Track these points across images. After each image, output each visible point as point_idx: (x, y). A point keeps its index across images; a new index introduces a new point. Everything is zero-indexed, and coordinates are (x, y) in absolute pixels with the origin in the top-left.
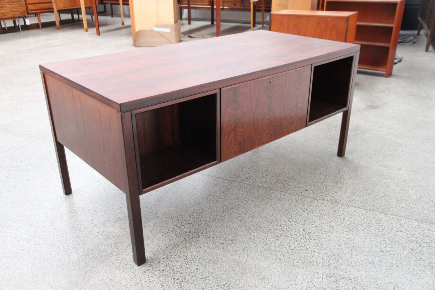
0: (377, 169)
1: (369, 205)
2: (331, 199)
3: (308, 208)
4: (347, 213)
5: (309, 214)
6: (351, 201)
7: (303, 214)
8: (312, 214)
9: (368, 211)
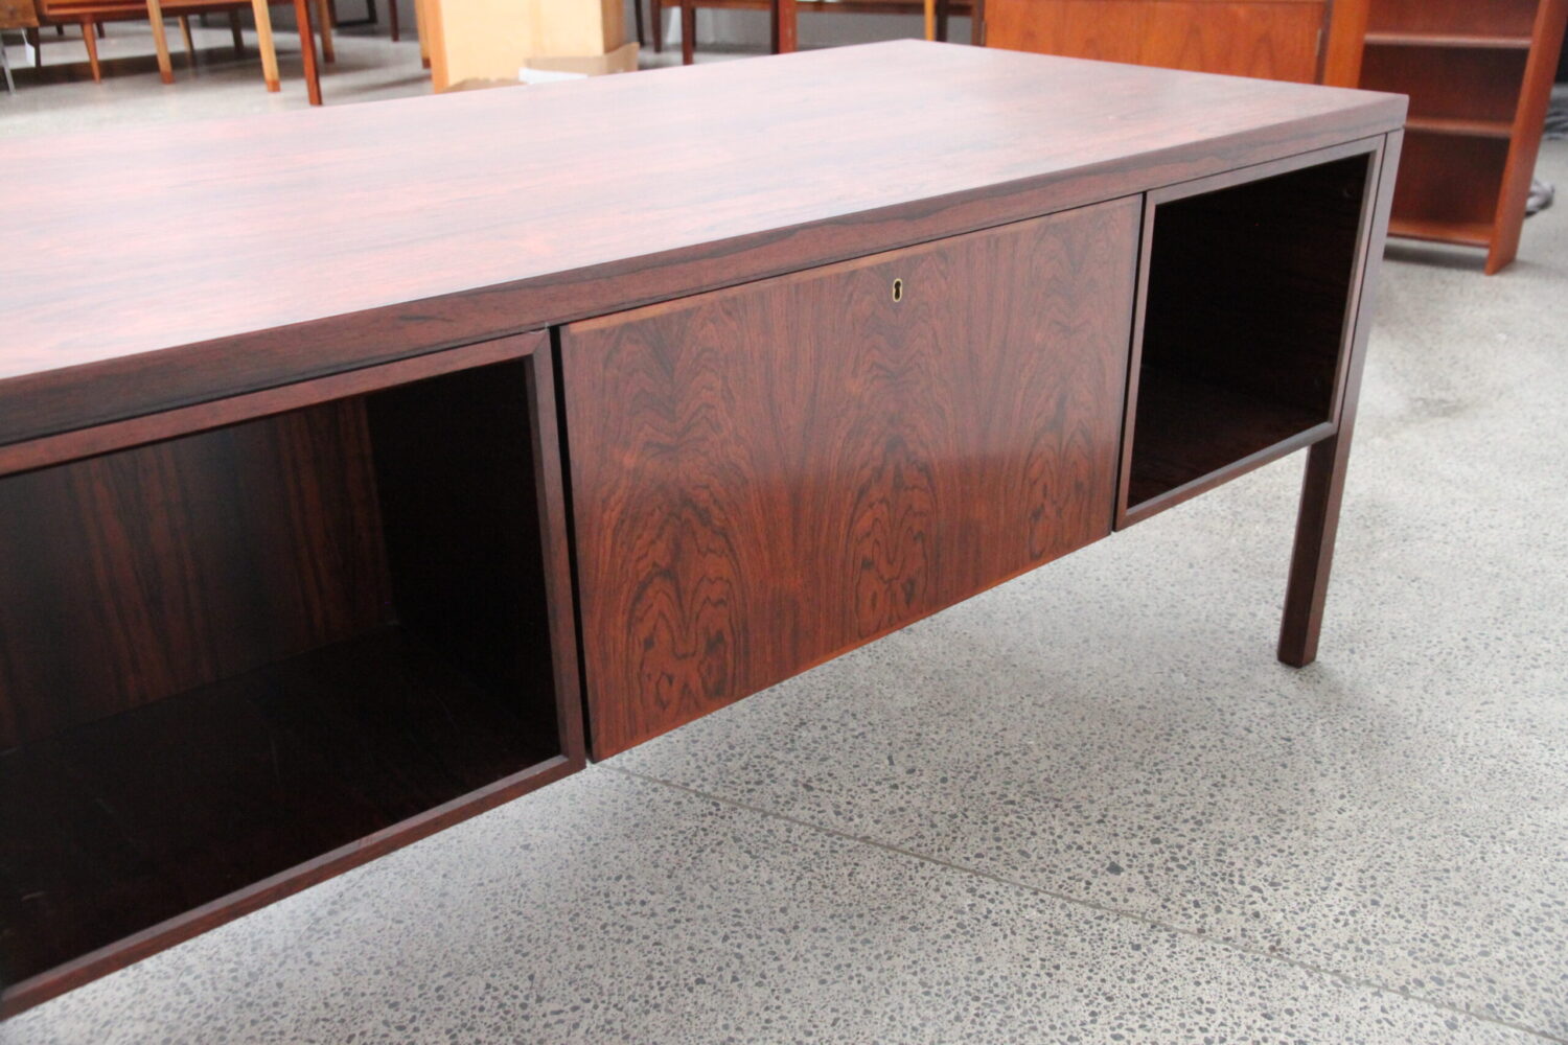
0: (1486, 743)
1: (1463, 975)
2: (1246, 926)
3: (1116, 991)
4: (1341, 1026)
5: (1122, 1032)
6: (1361, 945)
7: (1088, 1033)
8: (1140, 1034)
9: (1461, 1018)
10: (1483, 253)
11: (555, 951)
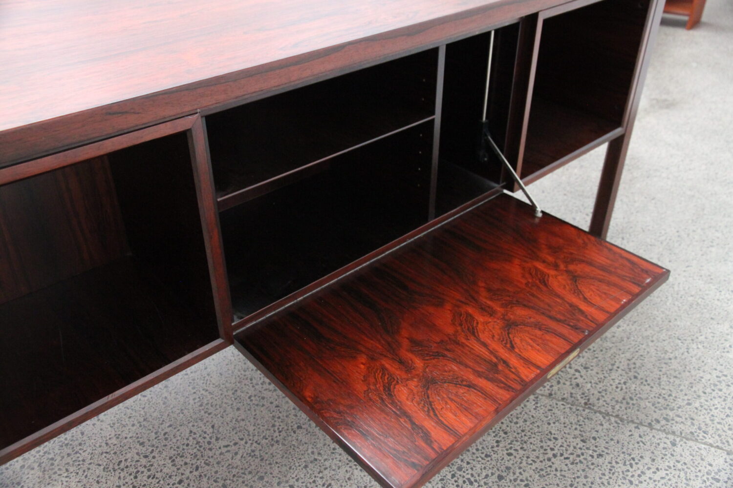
0: (689, 288)
1: (678, 416)
2: (573, 391)
3: (508, 429)
4: (620, 445)
5: (512, 451)
6: (629, 400)
7: (495, 452)
8: (521, 452)
9: (678, 440)
10: (686, 18)
11: (225, 411)
